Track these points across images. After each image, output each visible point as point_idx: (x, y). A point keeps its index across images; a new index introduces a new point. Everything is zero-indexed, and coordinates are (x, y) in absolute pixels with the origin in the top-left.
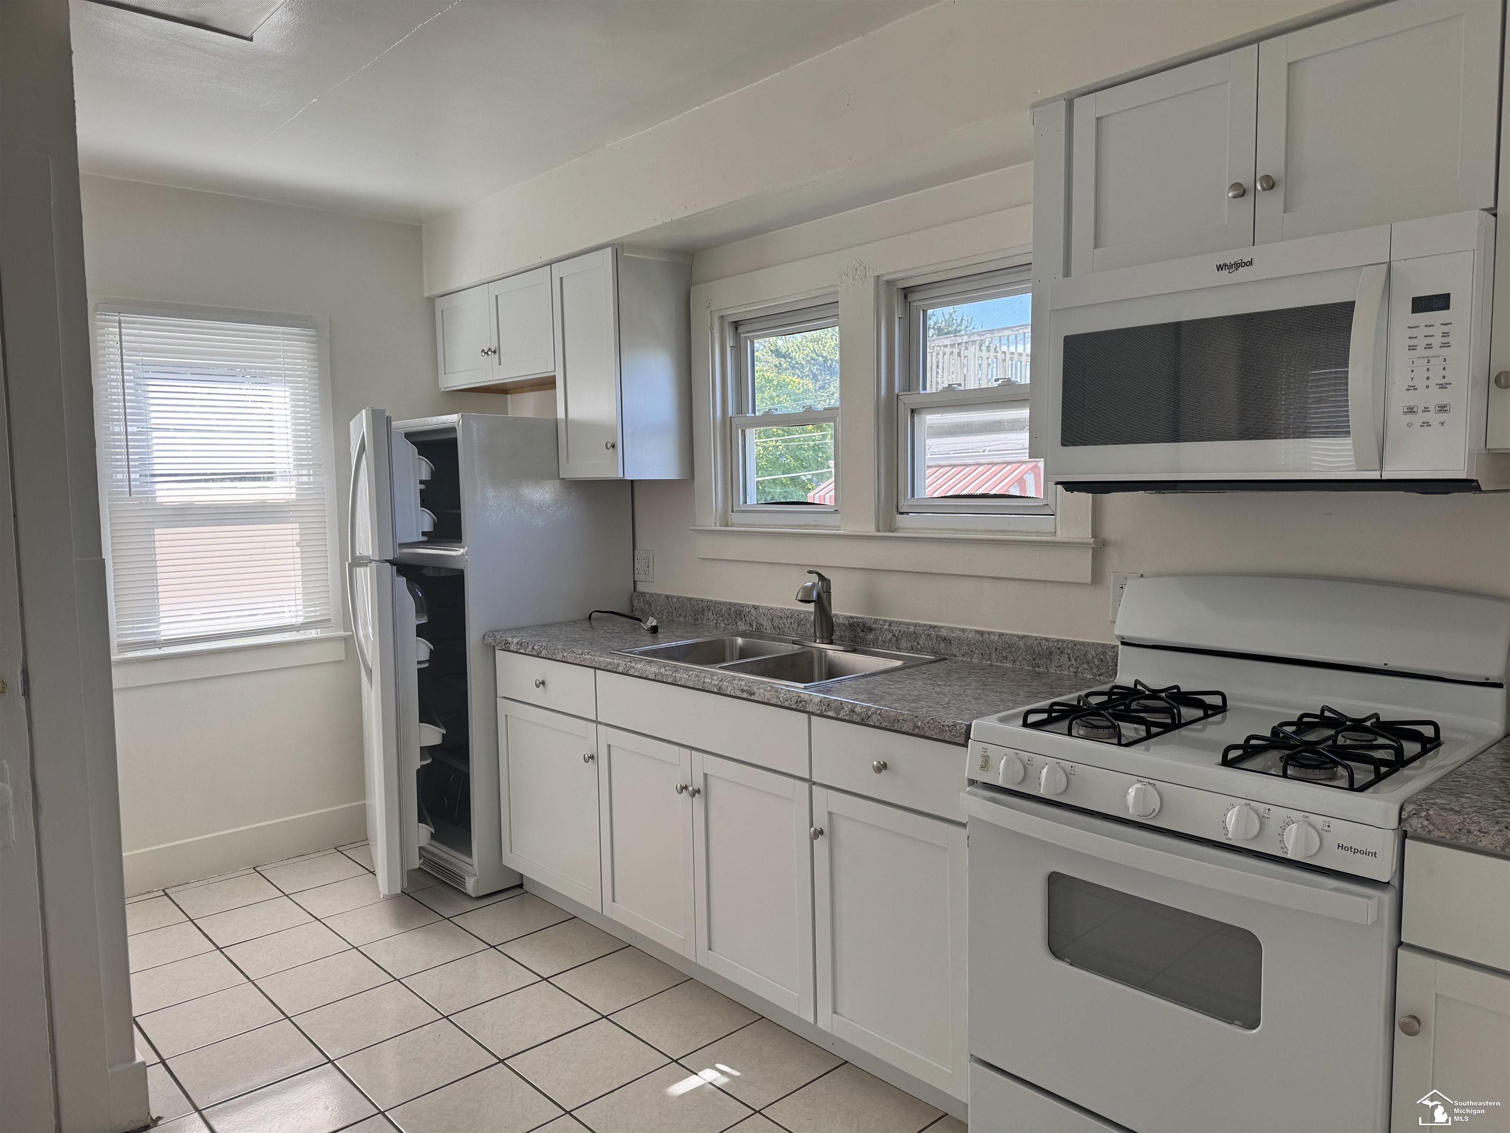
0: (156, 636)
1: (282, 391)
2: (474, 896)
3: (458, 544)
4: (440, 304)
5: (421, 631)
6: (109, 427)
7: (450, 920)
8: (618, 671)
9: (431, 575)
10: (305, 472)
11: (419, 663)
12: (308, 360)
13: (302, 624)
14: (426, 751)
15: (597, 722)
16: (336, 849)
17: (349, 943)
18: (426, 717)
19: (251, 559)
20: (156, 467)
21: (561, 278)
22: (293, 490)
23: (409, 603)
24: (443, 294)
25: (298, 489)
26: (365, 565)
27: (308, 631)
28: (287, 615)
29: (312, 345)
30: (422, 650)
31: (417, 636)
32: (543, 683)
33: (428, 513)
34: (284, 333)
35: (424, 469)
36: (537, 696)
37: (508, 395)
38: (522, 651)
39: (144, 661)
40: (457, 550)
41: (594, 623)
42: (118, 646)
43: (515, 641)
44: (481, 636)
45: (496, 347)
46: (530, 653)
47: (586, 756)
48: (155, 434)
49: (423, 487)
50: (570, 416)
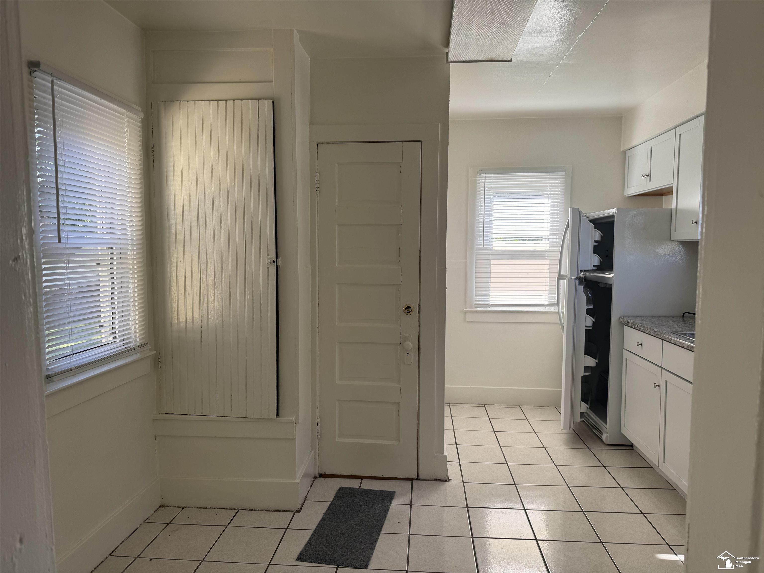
0: (488, 303)
1: (547, 201)
2: (606, 443)
3: (611, 272)
4: (628, 154)
5: (588, 312)
6: (478, 219)
7: (590, 450)
8: (671, 342)
9: (602, 286)
10: (555, 237)
11: (586, 326)
12: (561, 186)
13: (547, 304)
14: (586, 368)
15: (662, 368)
16: (556, 407)
17: (543, 445)
18: (588, 352)
19: (527, 274)
20: (494, 235)
21: (680, 135)
22: (548, 245)
23: (584, 298)
24: (629, 148)
25: (550, 244)
26: (564, 279)
27: (551, 308)
28: (543, 299)
29: (563, 179)
30: (589, 321)
31: (586, 314)
32: (641, 344)
33: (597, 257)
34: (550, 175)
35: (597, 235)
36: (637, 350)
37: (664, 197)
38: (633, 327)
39: (483, 312)
40: (609, 275)
41: (685, 319)
42: (475, 305)
43: (631, 321)
44: (619, 317)
45: (649, 173)
46: (636, 328)
47: (655, 384)
48: (494, 222)
49: (596, 244)
50: (678, 207)
